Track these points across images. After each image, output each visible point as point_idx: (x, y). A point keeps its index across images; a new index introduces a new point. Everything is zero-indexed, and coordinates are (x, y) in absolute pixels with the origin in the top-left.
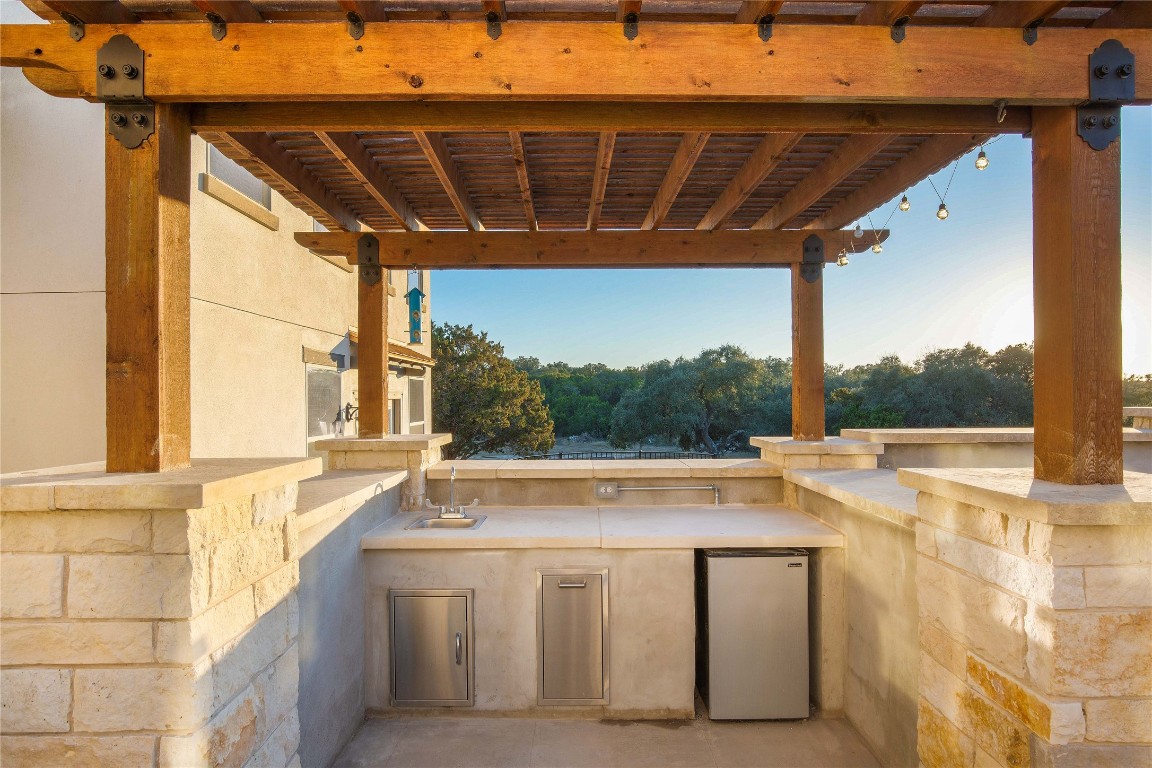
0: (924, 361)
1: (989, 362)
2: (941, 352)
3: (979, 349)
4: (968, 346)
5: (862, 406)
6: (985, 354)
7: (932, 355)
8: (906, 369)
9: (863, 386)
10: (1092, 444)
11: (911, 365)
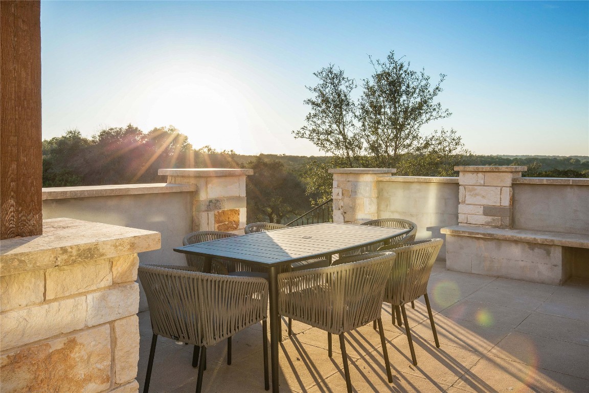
0: (99, 136)
1: (143, 138)
2: (112, 129)
3: (136, 129)
4: (130, 127)
5: (50, 171)
6: (140, 133)
7: (104, 132)
8: (85, 141)
9: (51, 153)
10: (12, 202)
11: (90, 139)
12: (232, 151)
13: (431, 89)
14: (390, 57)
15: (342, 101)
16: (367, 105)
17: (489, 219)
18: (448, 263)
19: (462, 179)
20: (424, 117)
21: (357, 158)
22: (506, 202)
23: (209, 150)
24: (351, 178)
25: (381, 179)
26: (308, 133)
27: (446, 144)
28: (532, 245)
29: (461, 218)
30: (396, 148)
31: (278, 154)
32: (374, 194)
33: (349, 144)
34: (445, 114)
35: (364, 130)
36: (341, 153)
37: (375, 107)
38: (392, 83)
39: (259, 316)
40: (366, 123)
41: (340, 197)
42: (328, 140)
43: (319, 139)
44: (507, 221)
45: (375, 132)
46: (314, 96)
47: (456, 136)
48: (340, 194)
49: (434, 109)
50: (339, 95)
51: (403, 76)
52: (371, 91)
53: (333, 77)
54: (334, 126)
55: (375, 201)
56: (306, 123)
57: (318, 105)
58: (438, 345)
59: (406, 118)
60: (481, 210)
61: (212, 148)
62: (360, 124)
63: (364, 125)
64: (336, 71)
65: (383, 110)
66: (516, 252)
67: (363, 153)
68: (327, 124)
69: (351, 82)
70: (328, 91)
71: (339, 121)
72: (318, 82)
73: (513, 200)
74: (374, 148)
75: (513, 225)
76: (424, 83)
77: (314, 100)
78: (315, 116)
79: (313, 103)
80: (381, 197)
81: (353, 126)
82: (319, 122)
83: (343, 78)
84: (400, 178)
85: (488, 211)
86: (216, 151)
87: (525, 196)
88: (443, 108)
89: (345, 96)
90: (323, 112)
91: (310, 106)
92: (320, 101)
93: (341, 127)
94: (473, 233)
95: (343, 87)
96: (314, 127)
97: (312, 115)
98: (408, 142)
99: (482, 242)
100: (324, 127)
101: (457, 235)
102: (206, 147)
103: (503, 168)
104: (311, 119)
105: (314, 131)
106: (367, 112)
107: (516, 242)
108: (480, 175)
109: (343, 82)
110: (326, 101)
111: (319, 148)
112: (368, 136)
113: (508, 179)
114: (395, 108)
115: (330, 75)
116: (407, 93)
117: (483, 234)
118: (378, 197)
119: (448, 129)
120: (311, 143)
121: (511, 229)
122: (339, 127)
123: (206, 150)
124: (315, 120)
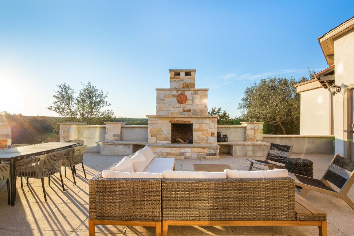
12: (20, 114)
13: (104, 96)
14: (89, 84)
15: (70, 98)
16: (80, 100)
17: (114, 138)
18: (101, 153)
19: (106, 126)
20: (101, 105)
21: (75, 118)
22: (119, 133)
23: (6, 113)
24: (67, 126)
25: (79, 126)
26: (54, 108)
27: (109, 114)
28: (125, 145)
29: (106, 138)
30: (91, 115)
31: (47, 116)
32: (77, 132)
33: (72, 114)
34: (109, 105)
35: (78, 109)
36: (68, 116)
37: (83, 100)
38: (90, 93)
39: (5, 178)
40: (79, 106)
41: (62, 133)
42: (63, 112)
43: (59, 111)
44: (120, 139)
45: (83, 109)
46: (57, 94)
47: (112, 112)
48: (63, 132)
49: (105, 103)
50: (68, 95)
51: (94, 90)
52: (81, 95)
53: (65, 88)
54: (66, 106)
55: (77, 134)
56: (53, 105)
57: (59, 98)
58: (86, 177)
59: (95, 105)
60: (112, 136)
61: (8, 112)
62: (77, 106)
63: (78, 107)
64: (67, 85)
65: (86, 102)
66: (121, 147)
67: (78, 117)
68: (63, 105)
69: (73, 91)
70: (64, 93)
71: (68, 105)
72: (59, 89)
73: (121, 132)
74: (82, 115)
75: (121, 139)
76: (101, 94)
77: (57, 96)
78: (58, 102)
79: (56, 97)
80: (79, 132)
81: (74, 107)
82: (60, 104)
83: (70, 89)
84: (87, 126)
85: (114, 136)
86: (10, 114)
87: (125, 131)
88: (108, 103)
89: (71, 95)
90: (61, 100)
91: (55, 98)
92: (60, 96)
93: (69, 107)
94: (109, 143)
95: (70, 92)
96: (57, 106)
97: (56, 101)
98: (95, 113)
99: (111, 145)
100: (62, 107)
101: (104, 144)
102: (4, 112)
103: (118, 123)
104: (56, 103)
105: (56, 108)
106: (79, 102)
107: (121, 144)
108: (112, 125)
109: (70, 90)
110: (62, 96)
111: (59, 114)
112: (80, 111)
113: (120, 126)
114: (91, 101)
115: (64, 87)
116: (95, 96)
117: (112, 143)
118: (78, 133)
119: (110, 109)
120: (56, 112)
121: (121, 141)
122: (68, 107)
123: (4, 113)
124: (57, 103)
